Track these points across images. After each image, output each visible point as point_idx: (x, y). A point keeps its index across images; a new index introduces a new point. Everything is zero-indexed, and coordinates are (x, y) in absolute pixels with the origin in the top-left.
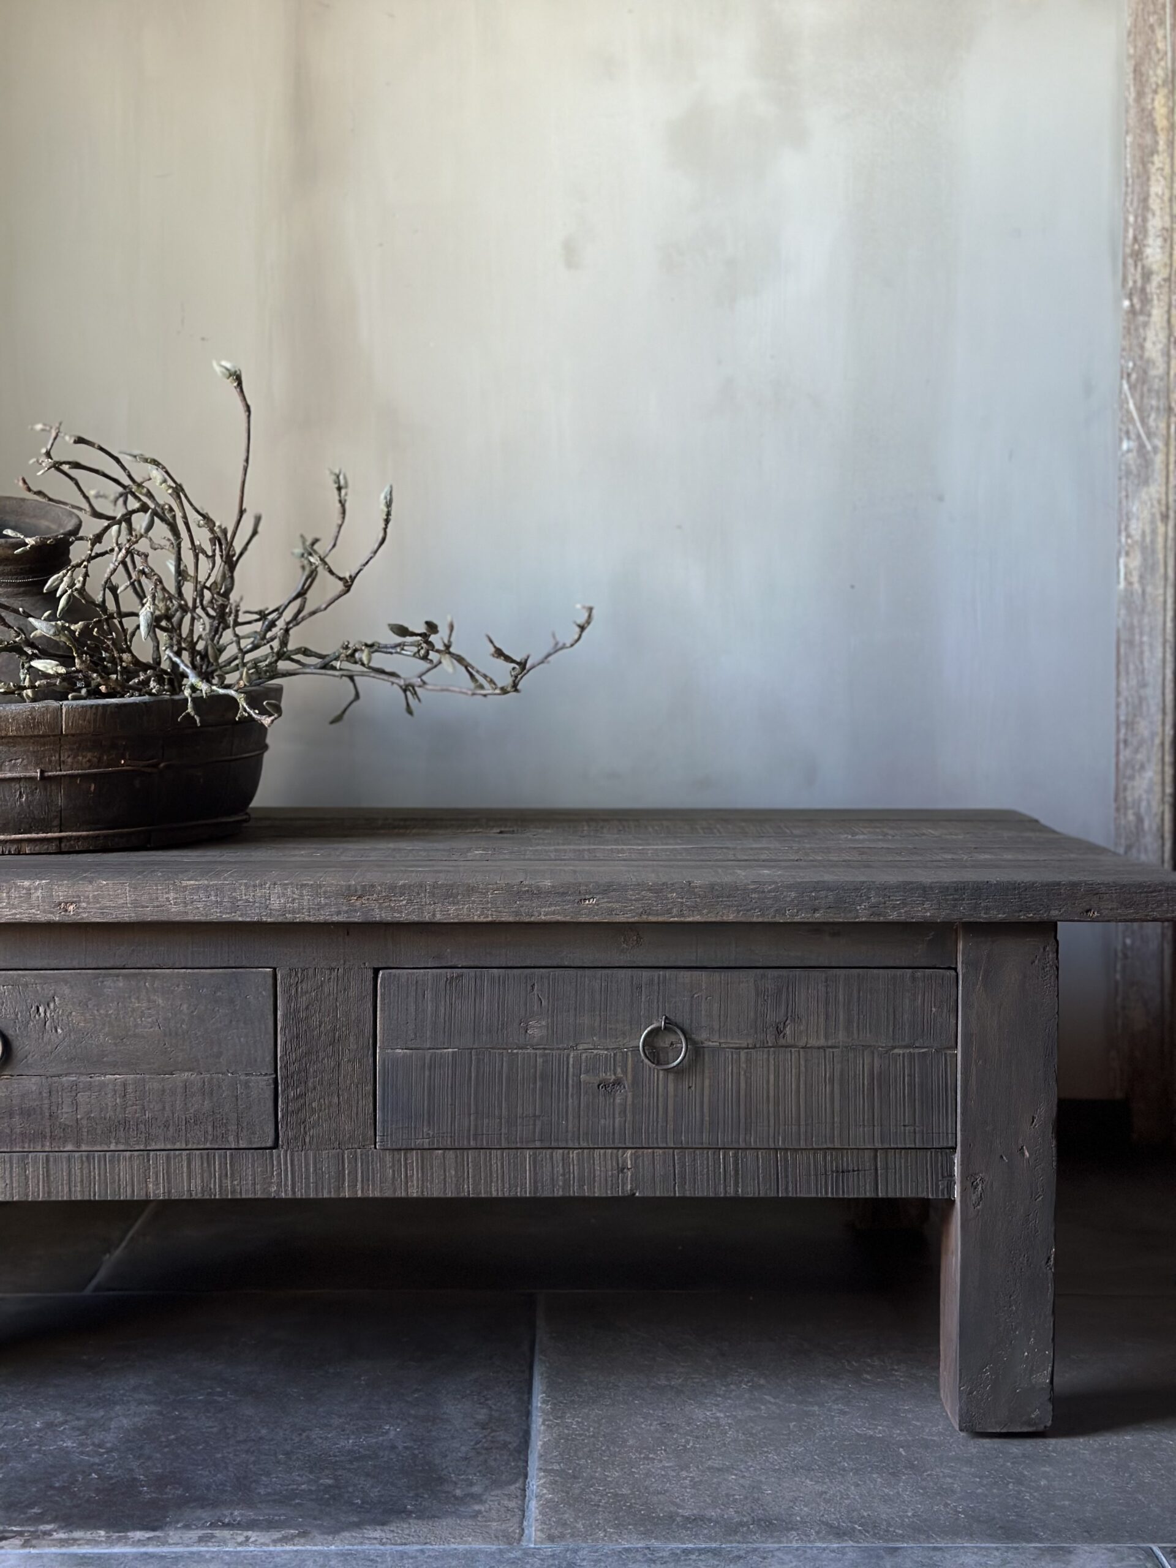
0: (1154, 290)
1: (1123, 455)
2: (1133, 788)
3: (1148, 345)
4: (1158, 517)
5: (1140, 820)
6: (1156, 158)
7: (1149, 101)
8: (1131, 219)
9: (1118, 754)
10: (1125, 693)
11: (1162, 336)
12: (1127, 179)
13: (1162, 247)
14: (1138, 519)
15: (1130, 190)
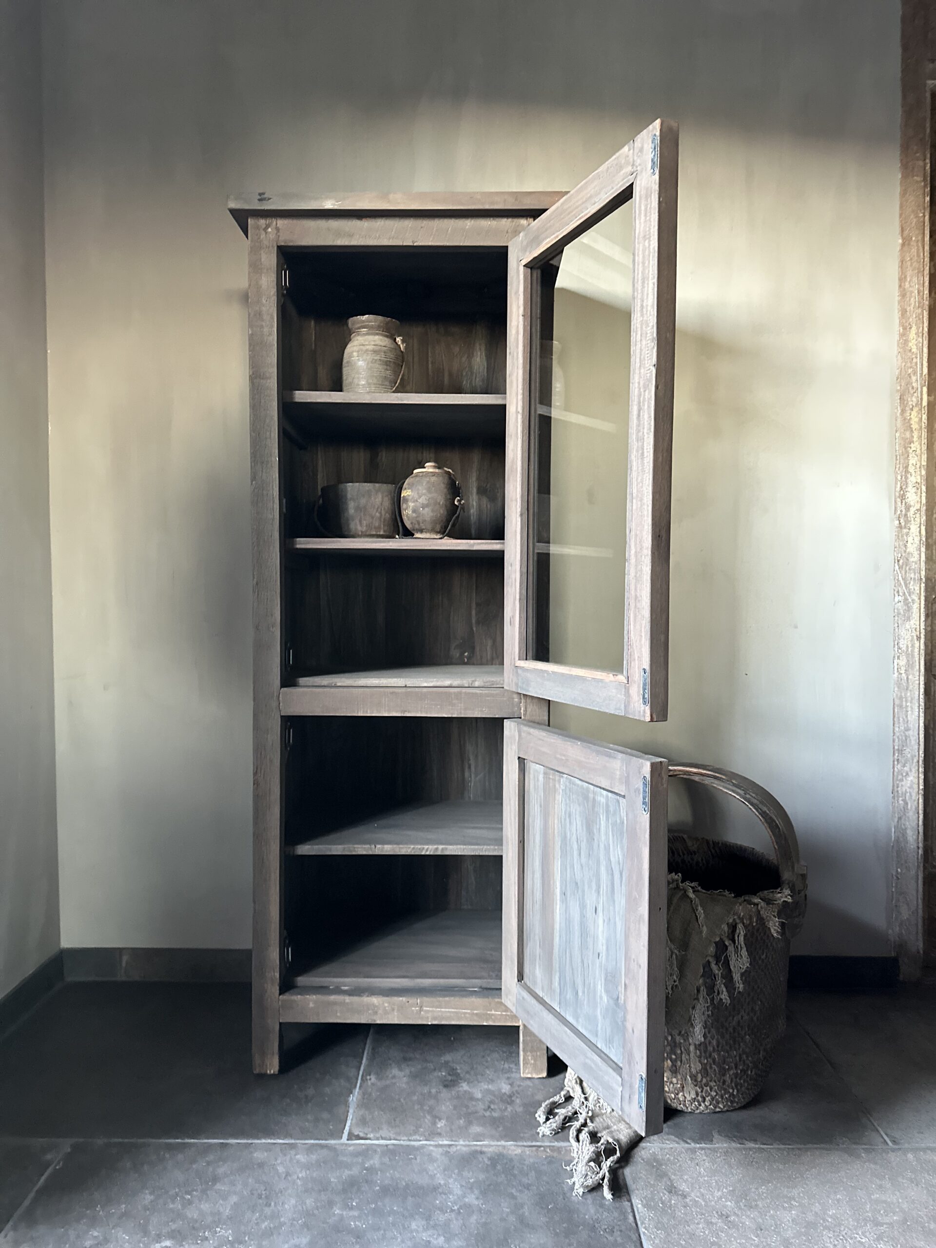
0: (912, 516)
1: (895, 604)
2: (902, 785)
3: (909, 545)
4: (915, 637)
5: (907, 804)
6: (912, 445)
7: (909, 415)
8: (899, 478)
9: (894, 767)
10: (897, 734)
11: (917, 540)
12: (897, 457)
13: (916, 493)
14: (904, 639)
15: (898, 462)
